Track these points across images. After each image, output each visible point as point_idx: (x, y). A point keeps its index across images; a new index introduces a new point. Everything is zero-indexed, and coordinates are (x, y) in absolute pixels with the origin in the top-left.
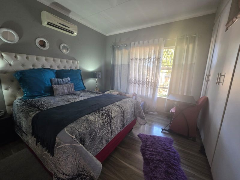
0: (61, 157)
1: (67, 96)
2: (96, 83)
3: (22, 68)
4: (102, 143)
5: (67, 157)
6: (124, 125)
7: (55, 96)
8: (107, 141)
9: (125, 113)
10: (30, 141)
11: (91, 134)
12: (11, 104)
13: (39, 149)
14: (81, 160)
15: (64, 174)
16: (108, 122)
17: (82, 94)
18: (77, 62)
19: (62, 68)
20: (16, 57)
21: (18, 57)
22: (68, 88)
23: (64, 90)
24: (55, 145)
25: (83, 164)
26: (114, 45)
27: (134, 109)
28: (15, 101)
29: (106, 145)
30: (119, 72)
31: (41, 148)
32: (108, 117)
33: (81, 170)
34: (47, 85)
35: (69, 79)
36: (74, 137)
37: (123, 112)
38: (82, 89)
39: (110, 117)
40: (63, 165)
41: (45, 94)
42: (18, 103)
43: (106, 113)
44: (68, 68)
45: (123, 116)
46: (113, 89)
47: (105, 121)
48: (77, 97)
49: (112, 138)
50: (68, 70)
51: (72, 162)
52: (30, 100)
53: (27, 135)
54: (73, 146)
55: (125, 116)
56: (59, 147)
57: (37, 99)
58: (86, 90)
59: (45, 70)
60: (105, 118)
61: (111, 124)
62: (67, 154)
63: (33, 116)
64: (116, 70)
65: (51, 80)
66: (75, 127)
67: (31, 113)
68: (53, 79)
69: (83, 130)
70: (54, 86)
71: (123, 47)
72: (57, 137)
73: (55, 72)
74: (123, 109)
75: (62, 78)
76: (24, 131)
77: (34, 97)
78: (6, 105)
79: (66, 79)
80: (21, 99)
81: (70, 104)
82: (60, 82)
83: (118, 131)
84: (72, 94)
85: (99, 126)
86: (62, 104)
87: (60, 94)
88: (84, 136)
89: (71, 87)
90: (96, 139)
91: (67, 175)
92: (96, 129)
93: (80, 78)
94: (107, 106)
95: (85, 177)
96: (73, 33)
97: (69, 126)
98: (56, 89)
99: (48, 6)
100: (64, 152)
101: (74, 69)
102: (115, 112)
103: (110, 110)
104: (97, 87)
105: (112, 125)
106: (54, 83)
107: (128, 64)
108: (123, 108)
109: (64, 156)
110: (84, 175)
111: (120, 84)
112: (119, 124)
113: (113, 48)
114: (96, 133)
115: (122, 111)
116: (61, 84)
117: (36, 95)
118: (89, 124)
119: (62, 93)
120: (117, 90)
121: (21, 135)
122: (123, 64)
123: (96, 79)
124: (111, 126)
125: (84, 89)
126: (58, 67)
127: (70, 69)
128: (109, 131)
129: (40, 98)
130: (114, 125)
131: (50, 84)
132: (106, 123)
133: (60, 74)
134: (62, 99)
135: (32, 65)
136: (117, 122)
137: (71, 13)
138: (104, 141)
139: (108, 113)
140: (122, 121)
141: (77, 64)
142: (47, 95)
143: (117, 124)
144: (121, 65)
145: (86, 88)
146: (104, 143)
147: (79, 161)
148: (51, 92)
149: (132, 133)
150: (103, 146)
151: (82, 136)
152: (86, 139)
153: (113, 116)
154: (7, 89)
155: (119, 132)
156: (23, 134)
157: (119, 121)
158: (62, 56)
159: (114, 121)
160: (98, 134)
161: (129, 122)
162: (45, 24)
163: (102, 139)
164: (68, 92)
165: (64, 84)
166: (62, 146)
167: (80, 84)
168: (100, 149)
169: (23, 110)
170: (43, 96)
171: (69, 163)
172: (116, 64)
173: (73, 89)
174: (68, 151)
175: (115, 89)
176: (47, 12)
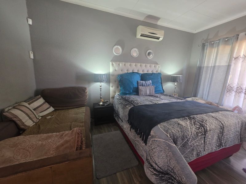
0: (156, 149)
1: (149, 97)
2: (175, 87)
3: (121, 73)
4: (193, 154)
5: (160, 151)
6: (221, 145)
7: (140, 96)
8: (198, 155)
9: (226, 130)
10: (125, 127)
11: (183, 140)
12: (113, 98)
13: (131, 135)
14: (172, 161)
15: (156, 164)
16: (202, 134)
17: (162, 97)
18: (158, 66)
19: (146, 72)
20: (119, 65)
21: (120, 64)
22: (150, 90)
23: (146, 91)
24: (149, 136)
25: (173, 165)
26: (204, 42)
27: (241, 129)
28: (115, 95)
29: (196, 158)
30: (208, 76)
31: (134, 134)
32: (202, 128)
33: (170, 170)
34: (135, 86)
35: (151, 81)
36: (169, 135)
37: (223, 128)
38: (161, 92)
39: (204, 129)
40: (156, 156)
41: (133, 93)
42: (118, 97)
43: (199, 123)
44: (150, 72)
45: (222, 133)
46: (195, 96)
47: (198, 131)
48: (158, 99)
49: (204, 153)
50: (150, 73)
51: (164, 158)
52: (124, 96)
53: (123, 121)
54: (167, 144)
55: (225, 134)
56: (153, 139)
57: (128, 96)
58: (165, 93)
59: (134, 73)
60: (199, 128)
61: (205, 137)
62: (161, 148)
63: (129, 108)
64: (204, 73)
65: (137, 82)
66: (168, 127)
67: (127, 106)
68: (139, 81)
69: (176, 132)
70: (140, 87)
71: (221, 43)
72: (152, 130)
73: (140, 75)
74: (223, 125)
75: (145, 81)
76: (121, 118)
77: (126, 94)
78: (110, 97)
79: (148, 81)
80: (118, 95)
81: (154, 104)
82: (143, 84)
83: (212, 148)
84: (152, 96)
85: (192, 134)
86: (147, 103)
87: (143, 94)
88: (177, 138)
89: (152, 90)
90: (188, 147)
91: (159, 167)
92: (189, 136)
93: (160, 81)
94: (198, 115)
95: (173, 178)
96: (158, 39)
97: (161, 124)
98: (141, 90)
99: (142, 20)
100: (158, 146)
101: (155, 73)
102: (211, 125)
103: (203, 120)
104: (175, 92)
105: (206, 139)
106: (139, 84)
107: (227, 64)
108: (223, 123)
109: (158, 148)
110: (172, 176)
111: (207, 91)
112: (214, 141)
113: (204, 46)
114: (188, 140)
115: (221, 127)
116: (145, 86)
117: (128, 93)
118: (181, 128)
119: (145, 94)
120: (202, 98)
121: (118, 120)
122: (217, 64)
123: (176, 84)
124: (204, 140)
125: (162, 92)
126: (143, 71)
127: (151, 73)
128: (202, 144)
129: (130, 96)
130: (208, 140)
131: (137, 85)
132: (200, 134)
133: (144, 77)
134: (146, 99)
135: (126, 70)
136: (213, 137)
137: (160, 19)
138: (195, 153)
139: (201, 123)
140: (220, 139)
141: (158, 67)
142: (134, 94)
143: (212, 140)
144: (214, 66)
145: (164, 92)
146: (194, 155)
147: (169, 160)
148: (137, 92)
149: (230, 161)
150: (193, 158)
151: (175, 138)
152: (178, 143)
153: (208, 129)
154: (112, 87)
155: (214, 151)
156: (120, 119)
157: (216, 137)
158: (147, 62)
159: (209, 136)
160: (190, 143)
161: (229, 144)
162: (139, 36)
163: (193, 150)
164: (150, 94)
165: (147, 86)
166: (157, 139)
167: (159, 88)
168: (190, 160)
169: (121, 102)
170: (132, 94)
171: (161, 157)
172: (205, 65)
173: (154, 91)
174: (162, 146)
175: (199, 96)
176: (142, 26)
